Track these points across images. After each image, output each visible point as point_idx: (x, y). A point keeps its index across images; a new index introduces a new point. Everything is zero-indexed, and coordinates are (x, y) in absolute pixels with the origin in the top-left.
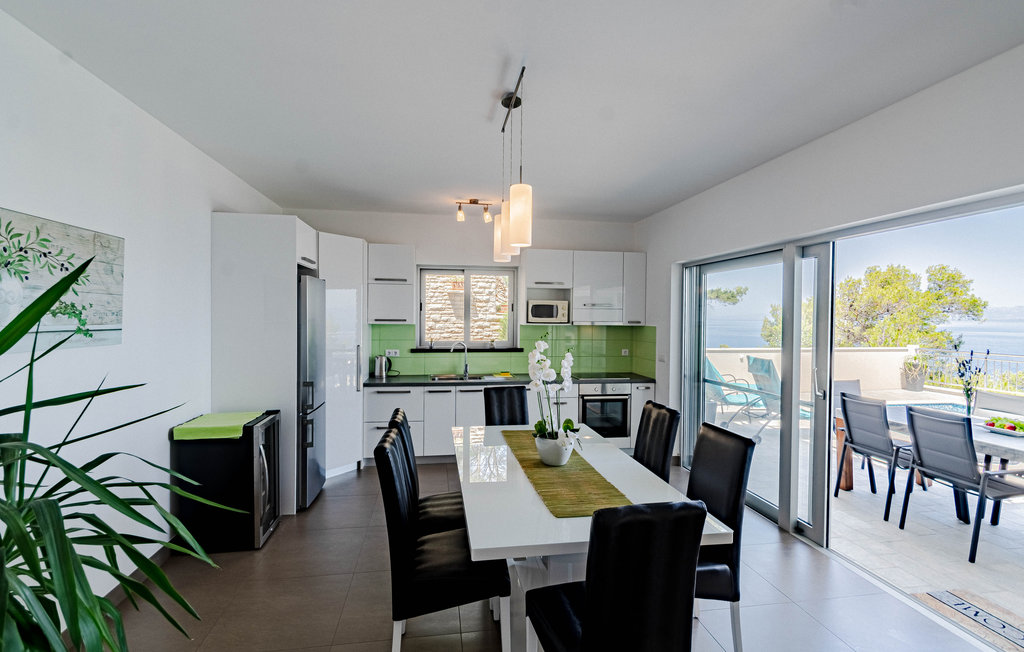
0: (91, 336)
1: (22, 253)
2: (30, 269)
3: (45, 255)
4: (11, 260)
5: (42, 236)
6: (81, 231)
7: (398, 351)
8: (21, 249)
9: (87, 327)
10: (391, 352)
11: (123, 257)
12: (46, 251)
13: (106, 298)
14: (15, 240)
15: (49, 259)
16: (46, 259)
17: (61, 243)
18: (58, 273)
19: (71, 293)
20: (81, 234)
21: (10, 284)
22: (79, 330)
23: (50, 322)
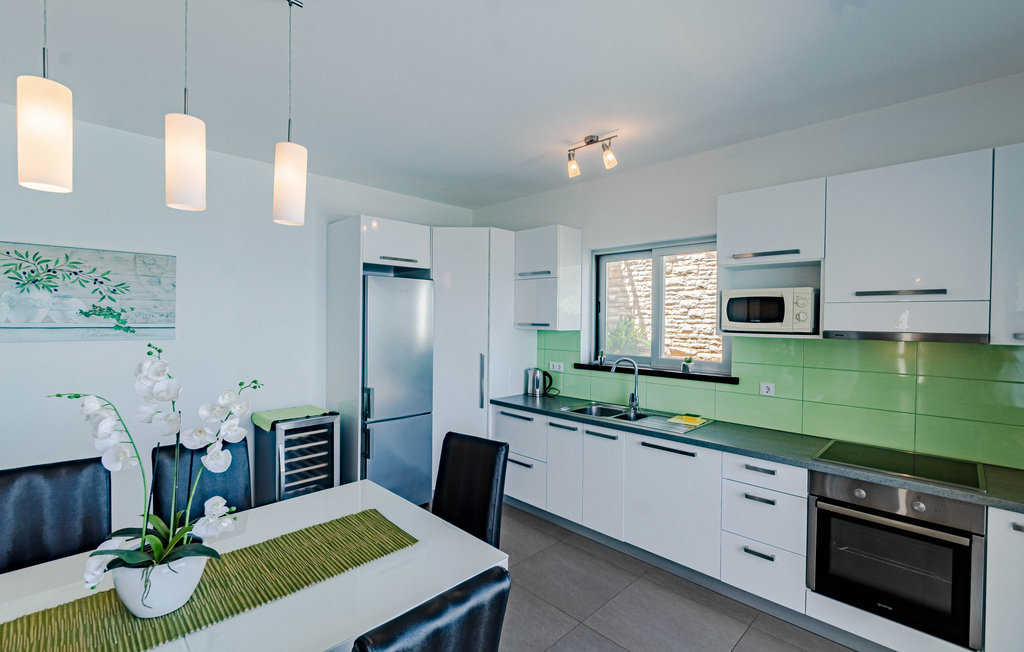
0: (134, 332)
1: (51, 273)
2: (59, 284)
3: (76, 273)
4: (39, 279)
5: (71, 260)
6: (117, 255)
7: (562, 365)
8: (49, 271)
9: (127, 325)
10: (553, 367)
11: (174, 271)
12: (77, 270)
13: (152, 303)
14: (44, 265)
15: (80, 276)
16: (76, 276)
17: (93, 265)
18: (91, 286)
19: (107, 300)
20: (118, 256)
21: (38, 295)
22: (117, 327)
23: (83, 321)
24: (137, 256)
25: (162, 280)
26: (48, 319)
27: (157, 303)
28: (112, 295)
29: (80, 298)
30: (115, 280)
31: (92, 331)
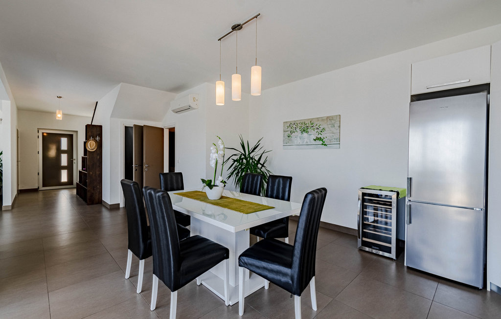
0: (327, 146)
1: (307, 127)
2: (309, 131)
4: (305, 130)
5: (312, 122)
9: (325, 143)
12: (313, 126)
14: (306, 125)
16: (313, 128)
17: (317, 123)
18: (316, 130)
19: (320, 135)
20: (322, 119)
21: (305, 134)
22: (322, 144)
23: (314, 142)
24: (328, 118)
25: (335, 125)
26: (307, 142)
27: (333, 135)
28: (321, 133)
29: (313, 134)
30: (322, 127)
31: (316, 146)
